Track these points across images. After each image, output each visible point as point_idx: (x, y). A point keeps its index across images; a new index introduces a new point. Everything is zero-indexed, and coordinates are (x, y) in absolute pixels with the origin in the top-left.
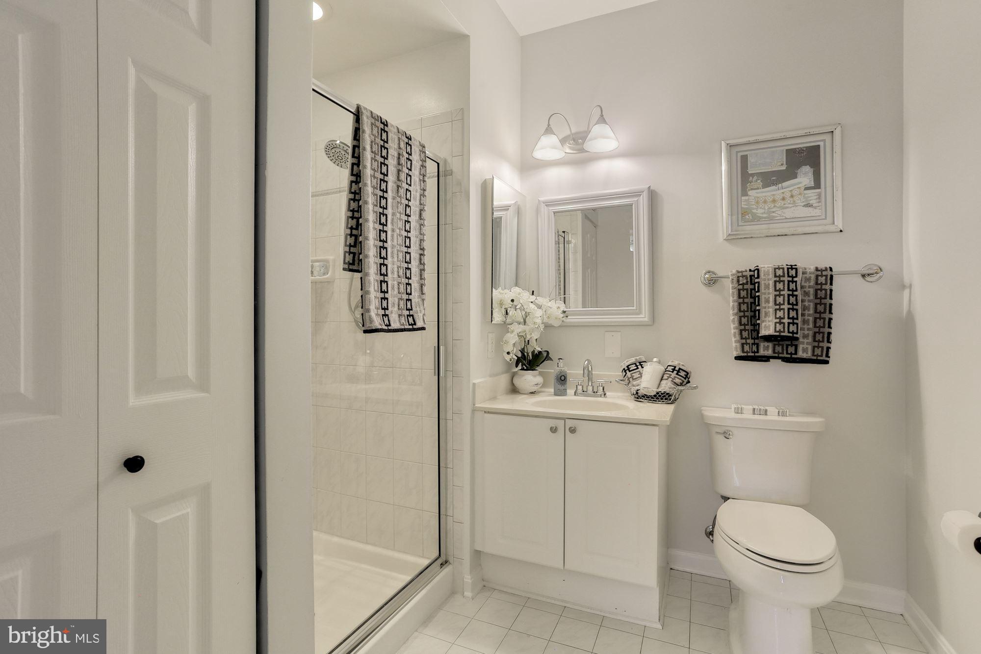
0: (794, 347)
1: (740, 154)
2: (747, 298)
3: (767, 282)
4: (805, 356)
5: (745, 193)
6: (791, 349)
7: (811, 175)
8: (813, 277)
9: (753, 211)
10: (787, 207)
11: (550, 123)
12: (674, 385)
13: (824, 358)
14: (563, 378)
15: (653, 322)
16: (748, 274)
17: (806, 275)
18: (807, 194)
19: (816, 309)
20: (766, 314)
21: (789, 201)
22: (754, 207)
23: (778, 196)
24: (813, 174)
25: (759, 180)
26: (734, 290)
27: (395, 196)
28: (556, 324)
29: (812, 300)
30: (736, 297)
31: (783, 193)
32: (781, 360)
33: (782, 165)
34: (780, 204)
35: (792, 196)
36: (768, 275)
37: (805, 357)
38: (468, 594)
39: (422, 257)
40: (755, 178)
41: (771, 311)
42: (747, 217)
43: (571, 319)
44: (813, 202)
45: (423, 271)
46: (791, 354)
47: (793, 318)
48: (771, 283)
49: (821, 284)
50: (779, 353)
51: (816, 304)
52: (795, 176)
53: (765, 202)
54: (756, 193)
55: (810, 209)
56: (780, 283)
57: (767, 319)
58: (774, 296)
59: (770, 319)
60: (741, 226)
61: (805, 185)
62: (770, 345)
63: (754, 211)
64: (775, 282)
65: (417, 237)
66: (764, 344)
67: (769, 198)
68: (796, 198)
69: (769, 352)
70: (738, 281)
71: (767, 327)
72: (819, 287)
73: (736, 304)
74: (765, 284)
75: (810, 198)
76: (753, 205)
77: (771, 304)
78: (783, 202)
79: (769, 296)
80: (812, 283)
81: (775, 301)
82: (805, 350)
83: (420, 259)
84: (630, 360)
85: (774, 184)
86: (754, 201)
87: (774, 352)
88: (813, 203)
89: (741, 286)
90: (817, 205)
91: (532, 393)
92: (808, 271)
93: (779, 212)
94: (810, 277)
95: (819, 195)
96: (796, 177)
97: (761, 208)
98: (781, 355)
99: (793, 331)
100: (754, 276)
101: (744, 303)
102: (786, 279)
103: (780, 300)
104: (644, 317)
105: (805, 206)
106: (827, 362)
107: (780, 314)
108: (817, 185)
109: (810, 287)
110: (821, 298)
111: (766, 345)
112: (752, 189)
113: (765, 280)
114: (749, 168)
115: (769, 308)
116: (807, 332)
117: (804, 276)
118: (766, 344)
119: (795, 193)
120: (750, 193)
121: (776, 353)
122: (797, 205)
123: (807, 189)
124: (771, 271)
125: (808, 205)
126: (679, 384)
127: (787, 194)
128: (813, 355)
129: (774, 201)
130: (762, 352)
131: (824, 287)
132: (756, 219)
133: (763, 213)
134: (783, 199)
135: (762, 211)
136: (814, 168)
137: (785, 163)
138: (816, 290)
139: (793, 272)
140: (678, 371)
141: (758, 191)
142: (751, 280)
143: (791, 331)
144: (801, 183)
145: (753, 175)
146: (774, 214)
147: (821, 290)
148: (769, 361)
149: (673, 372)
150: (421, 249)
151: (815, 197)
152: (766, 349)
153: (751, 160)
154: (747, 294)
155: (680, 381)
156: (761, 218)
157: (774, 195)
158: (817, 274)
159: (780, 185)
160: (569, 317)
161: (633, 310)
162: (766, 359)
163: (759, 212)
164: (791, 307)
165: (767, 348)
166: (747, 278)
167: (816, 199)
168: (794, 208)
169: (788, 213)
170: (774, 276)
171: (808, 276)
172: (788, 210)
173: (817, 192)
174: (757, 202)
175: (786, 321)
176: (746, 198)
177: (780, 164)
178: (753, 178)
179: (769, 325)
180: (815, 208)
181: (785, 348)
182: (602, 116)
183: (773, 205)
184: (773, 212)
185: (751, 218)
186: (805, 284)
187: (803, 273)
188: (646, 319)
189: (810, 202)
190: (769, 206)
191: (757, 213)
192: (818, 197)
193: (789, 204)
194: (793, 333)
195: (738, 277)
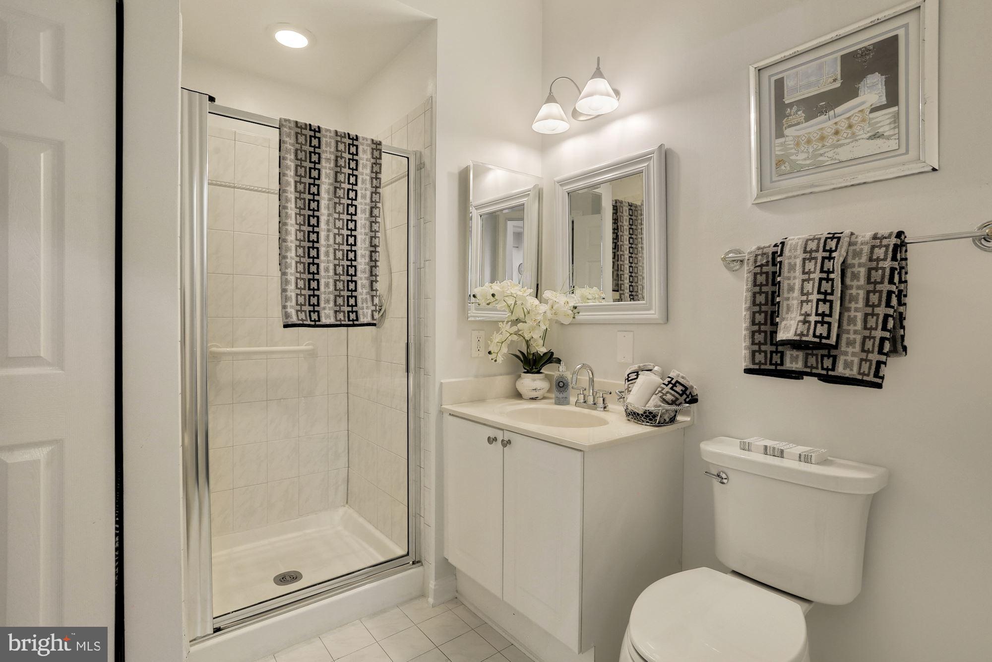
0: (831, 359)
1: (773, 79)
2: (767, 285)
3: (792, 261)
4: (847, 373)
5: (780, 134)
6: (828, 363)
7: (881, 88)
8: (866, 249)
9: (791, 158)
10: (842, 145)
11: (552, 91)
12: (662, 402)
13: (871, 378)
14: (561, 384)
15: (667, 320)
16: (770, 251)
17: (854, 247)
18: (873, 119)
19: (867, 299)
20: (789, 309)
21: (845, 135)
22: (793, 151)
23: (829, 130)
24: (886, 85)
25: (799, 110)
26: (749, 275)
27: (332, 197)
28: (567, 321)
29: (862, 286)
30: (750, 284)
31: (836, 123)
32: (816, 378)
33: (835, 80)
34: (830, 141)
35: (850, 126)
36: (796, 250)
37: (847, 375)
38: (431, 600)
39: (373, 254)
40: (795, 108)
41: (795, 303)
42: (783, 167)
43: (582, 316)
44: (886, 129)
45: (374, 268)
46: (827, 369)
47: (823, 315)
48: (799, 262)
49: (878, 260)
50: (812, 367)
51: (868, 292)
52: (855, 94)
53: (809, 142)
54: (795, 130)
55: (879, 142)
56: (810, 262)
57: (789, 316)
58: (801, 281)
59: (793, 315)
60: (775, 181)
61: (871, 105)
62: (801, 354)
63: (793, 157)
64: (804, 260)
65: (367, 235)
66: (791, 352)
67: (815, 135)
68: (855, 129)
69: (798, 366)
70: (755, 261)
71: (787, 328)
72: (874, 264)
73: (750, 294)
74: (790, 263)
75: (879, 125)
76: (792, 149)
77: (797, 293)
78: (835, 138)
79: (794, 281)
80: (864, 259)
81: (802, 288)
82: (847, 365)
83: (371, 256)
84: (632, 368)
85: (822, 113)
86: (793, 142)
87: (806, 366)
88: (885, 132)
89: (757, 268)
90: (891, 132)
91: (532, 399)
92: (860, 240)
93: (830, 154)
94: (862, 250)
95: (896, 118)
96: (857, 95)
97: (803, 152)
98: (814, 371)
99: (821, 334)
100: (777, 252)
101: (760, 293)
102: (820, 255)
103: (808, 287)
104: (654, 313)
105: (870, 138)
106: (879, 386)
107: (807, 308)
108: (892, 99)
109: (860, 265)
110: (876, 283)
111: (795, 355)
112: (790, 126)
113: (790, 257)
114: (785, 96)
115: (793, 299)
116: (854, 336)
117: (852, 248)
118: (795, 353)
119: (854, 120)
120: (787, 132)
121: (809, 367)
122: (857, 138)
123: (874, 110)
124: (801, 244)
125: (876, 136)
126: (670, 402)
127: (843, 124)
128: (859, 373)
129: (822, 138)
130: (789, 365)
131: (881, 264)
132: (796, 169)
133: (805, 159)
134: (837, 133)
135: (804, 156)
136: (886, 75)
137: (839, 77)
138: (870, 270)
139: (832, 244)
140: (674, 385)
141: (798, 127)
142: (774, 259)
143: (818, 334)
144: (863, 103)
145: (791, 105)
146: (821, 158)
147: (876, 269)
148: (803, 379)
149: (667, 385)
150: (371, 246)
151: (888, 121)
152: (794, 361)
153: (789, 84)
154: (767, 280)
155: (673, 397)
156: (802, 166)
157: (822, 129)
158: (873, 244)
159: (831, 113)
160: (580, 314)
161: (644, 304)
162: (797, 375)
163: (800, 158)
164: (822, 297)
165: (795, 359)
166: (768, 257)
167: (890, 124)
168: (853, 144)
169: (844, 153)
170: (802, 252)
171: (858, 248)
172: (844, 148)
173: (889, 113)
174: (798, 144)
175: (813, 318)
176: (781, 140)
177: (831, 80)
178: (791, 110)
179: (790, 325)
180: (888, 138)
181: (819, 360)
182: (598, 69)
183: (820, 145)
184: (821, 155)
185: (788, 168)
186: (854, 261)
187: (850, 244)
188: (656, 316)
189: (878, 131)
190: (815, 146)
191: (798, 160)
192: (893, 119)
193: (846, 138)
194: (821, 337)
195: (757, 256)
